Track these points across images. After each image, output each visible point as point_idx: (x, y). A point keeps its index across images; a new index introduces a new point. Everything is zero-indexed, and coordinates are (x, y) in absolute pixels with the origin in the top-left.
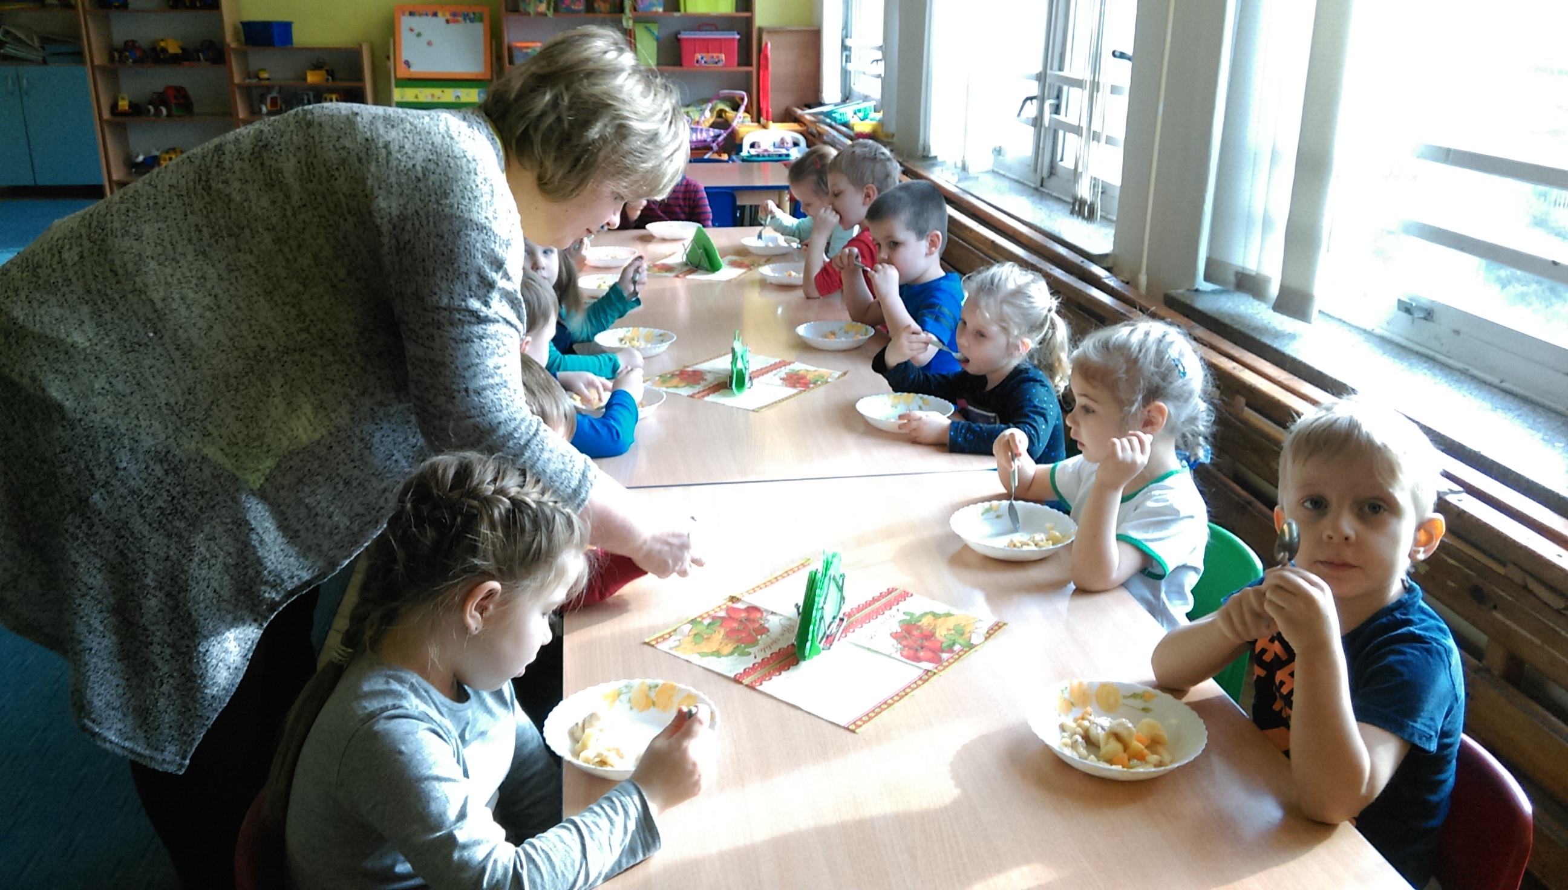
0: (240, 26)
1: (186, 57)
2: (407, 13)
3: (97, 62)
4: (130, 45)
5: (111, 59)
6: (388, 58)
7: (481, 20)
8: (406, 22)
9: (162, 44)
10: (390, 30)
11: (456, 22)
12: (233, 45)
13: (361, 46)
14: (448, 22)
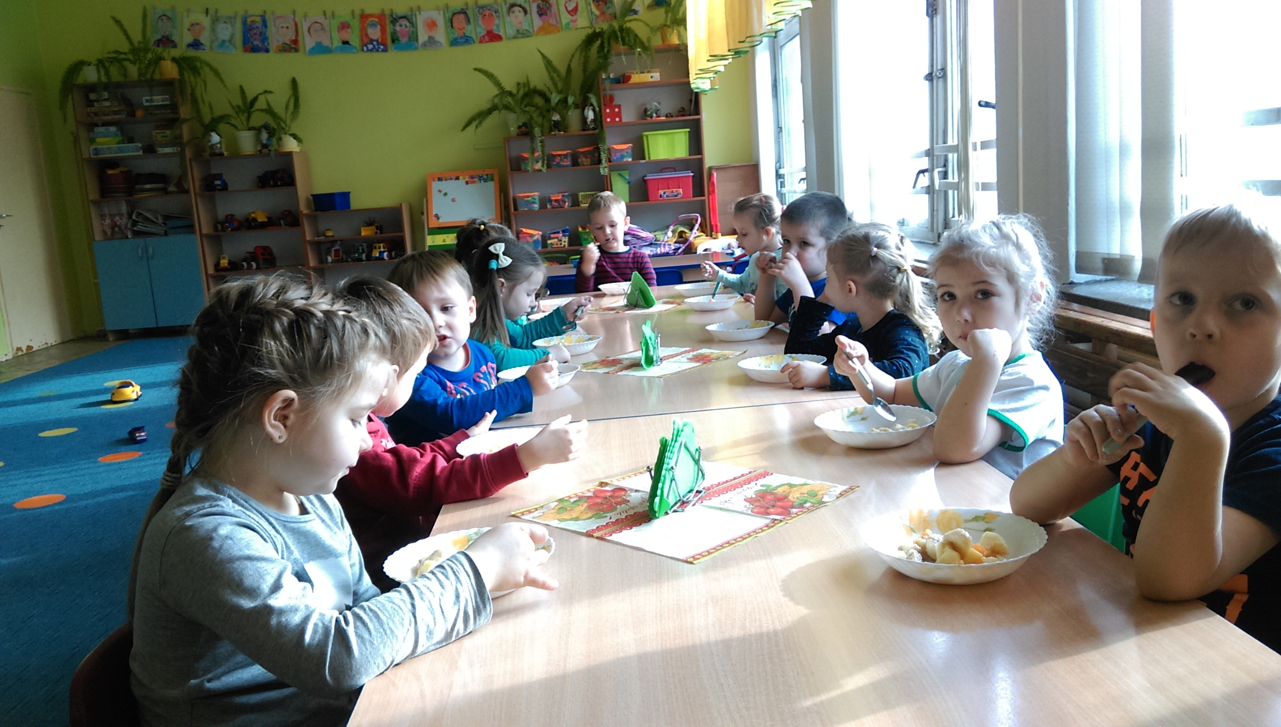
0: (311, 198)
1: (271, 223)
2: (436, 179)
3: (204, 231)
4: (230, 218)
5: (216, 229)
6: (423, 214)
7: (492, 180)
8: (436, 185)
9: (253, 215)
10: (424, 192)
11: (474, 182)
12: (305, 212)
13: (401, 204)
14: (467, 183)
